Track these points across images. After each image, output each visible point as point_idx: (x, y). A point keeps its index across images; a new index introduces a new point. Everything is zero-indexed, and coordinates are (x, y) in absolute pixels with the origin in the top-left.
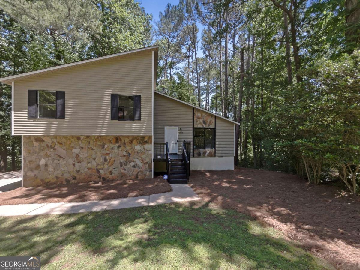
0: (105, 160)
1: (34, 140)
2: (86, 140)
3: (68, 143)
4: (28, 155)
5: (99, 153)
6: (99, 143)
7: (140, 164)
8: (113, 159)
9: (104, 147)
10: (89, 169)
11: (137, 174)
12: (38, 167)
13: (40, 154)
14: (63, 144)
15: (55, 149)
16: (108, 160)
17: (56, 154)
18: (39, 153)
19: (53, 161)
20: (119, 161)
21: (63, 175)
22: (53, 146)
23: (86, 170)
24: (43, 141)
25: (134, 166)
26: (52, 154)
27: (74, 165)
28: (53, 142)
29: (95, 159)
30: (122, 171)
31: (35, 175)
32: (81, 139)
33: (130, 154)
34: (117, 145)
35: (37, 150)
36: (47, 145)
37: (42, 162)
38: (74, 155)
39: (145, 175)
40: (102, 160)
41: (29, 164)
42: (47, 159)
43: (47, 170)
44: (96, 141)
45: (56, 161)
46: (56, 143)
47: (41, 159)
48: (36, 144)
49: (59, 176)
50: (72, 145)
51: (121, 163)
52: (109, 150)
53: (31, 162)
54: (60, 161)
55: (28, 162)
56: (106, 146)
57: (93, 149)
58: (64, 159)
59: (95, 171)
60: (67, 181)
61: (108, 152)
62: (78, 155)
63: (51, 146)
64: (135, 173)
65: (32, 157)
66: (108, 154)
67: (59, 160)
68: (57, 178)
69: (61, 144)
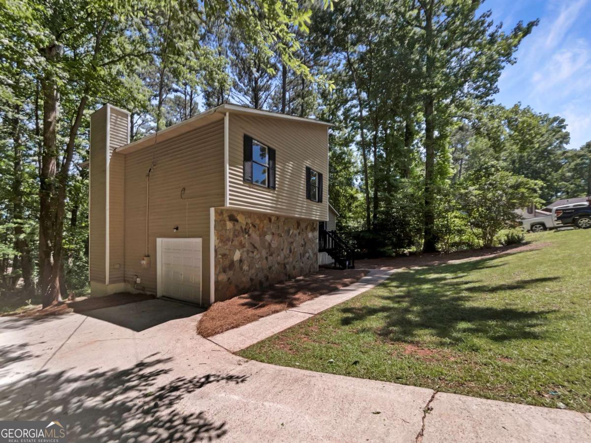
0: (290, 251)
1: (227, 218)
2: (276, 223)
3: (262, 226)
4: (220, 245)
5: (286, 243)
6: (286, 228)
7: (312, 255)
8: (295, 250)
9: (289, 233)
10: (278, 263)
11: (310, 268)
12: (232, 264)
13: (234, 243)
14: (257, 227)
15: (249, 235)
16: (293, 251)
17: (251, 243)
18: (233, 241)
19: (248, 254)
20: (299, 252)
21: (257, 275)
22: (247, 231)
23: (276, 265)
24: (237, 221)
25: (308, 258)
26: (247, 243)
27: (267, 258)
28: (247, 224)
29: (282, 250)
30: (302, 265)
31: (229, 279)
32: (273, 220)
33: (306, 243)
34: (298, 231)
35: (231, 235)
36: (241, 227)
37: (237, 256)
38: (267, 244)
39: (314, 268)
40: (288, 252)
41: (221, 260)
42: (241, 251)
43: (241, 268)
44: (284, 224)
45: (251, 255)
46: (251, 225)
47: (236, 250)
48: (229, 225)
49: (254, 277)
50: (265, 229)
51: (300, 254)
52: (293, 238)
53: (224, 255)
54: (255, 254)
55: (220, 256)
56: (291, 232)
57: (281, 236)
58: (258, 250)
59: (283, 266)
60: (261, 283)
61: (292, 240)
62: (270, 244)
63: (245, 229)
64: (309, 267)
65: (226, 247)
66: (292, 243)
67: (253, 252)
68: (252, 280)
69: (254, 226)
